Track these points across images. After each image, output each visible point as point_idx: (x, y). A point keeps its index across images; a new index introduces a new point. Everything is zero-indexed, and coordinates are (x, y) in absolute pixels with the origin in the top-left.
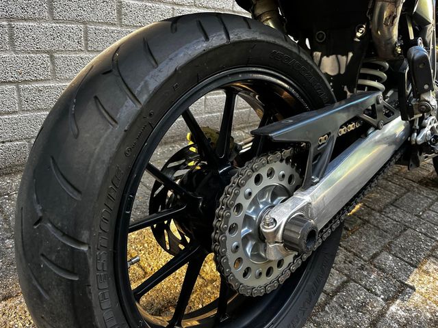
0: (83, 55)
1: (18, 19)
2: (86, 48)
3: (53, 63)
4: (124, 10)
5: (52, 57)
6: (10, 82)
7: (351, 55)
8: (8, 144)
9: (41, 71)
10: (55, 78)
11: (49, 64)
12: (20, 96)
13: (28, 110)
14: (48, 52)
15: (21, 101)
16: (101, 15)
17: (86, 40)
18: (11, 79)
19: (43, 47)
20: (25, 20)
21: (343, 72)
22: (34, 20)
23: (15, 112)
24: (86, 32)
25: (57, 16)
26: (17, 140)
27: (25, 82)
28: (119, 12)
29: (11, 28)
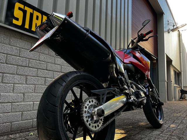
0: (33, 94)
1: (16, 84)
2: (34, 92)
3: (24, 97)
4: (46, 81)
5: (24, 95)
6: (10, 102)
7: (108, 82)
8: (5, 124)
9: (20, 99)
10: (24, 101)
11: (23, 97)
12: (12, 107)
13: (13, 112)
14: (23, 93)
15: (12, 109)
16: (40, 83)
17: (35, 90)
18: (10, 101)
19: (22, 92)
20: (18, 84)
21: (108, 86)
22: (21, 84)
23: (9, 112)
24: (35, 87)
25: (27, 83)
26: (8, 123)
27: (15, 102)
28: (45, 82)
29: (14, 86)
